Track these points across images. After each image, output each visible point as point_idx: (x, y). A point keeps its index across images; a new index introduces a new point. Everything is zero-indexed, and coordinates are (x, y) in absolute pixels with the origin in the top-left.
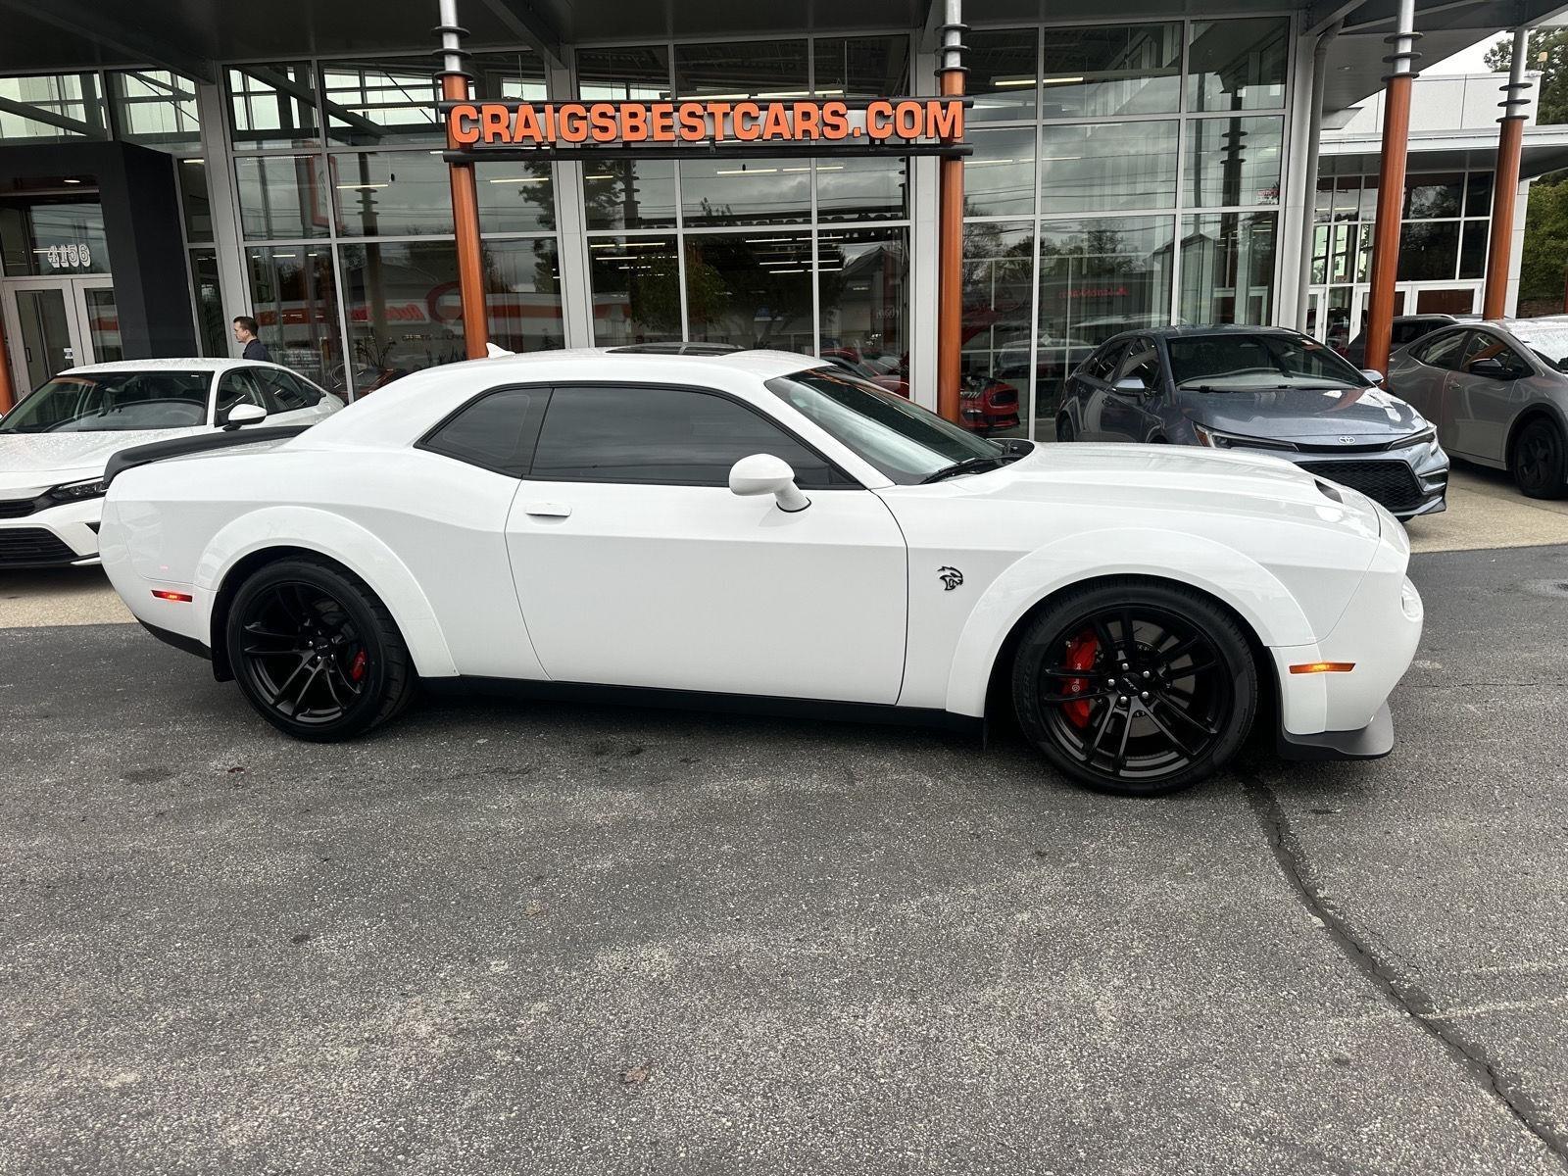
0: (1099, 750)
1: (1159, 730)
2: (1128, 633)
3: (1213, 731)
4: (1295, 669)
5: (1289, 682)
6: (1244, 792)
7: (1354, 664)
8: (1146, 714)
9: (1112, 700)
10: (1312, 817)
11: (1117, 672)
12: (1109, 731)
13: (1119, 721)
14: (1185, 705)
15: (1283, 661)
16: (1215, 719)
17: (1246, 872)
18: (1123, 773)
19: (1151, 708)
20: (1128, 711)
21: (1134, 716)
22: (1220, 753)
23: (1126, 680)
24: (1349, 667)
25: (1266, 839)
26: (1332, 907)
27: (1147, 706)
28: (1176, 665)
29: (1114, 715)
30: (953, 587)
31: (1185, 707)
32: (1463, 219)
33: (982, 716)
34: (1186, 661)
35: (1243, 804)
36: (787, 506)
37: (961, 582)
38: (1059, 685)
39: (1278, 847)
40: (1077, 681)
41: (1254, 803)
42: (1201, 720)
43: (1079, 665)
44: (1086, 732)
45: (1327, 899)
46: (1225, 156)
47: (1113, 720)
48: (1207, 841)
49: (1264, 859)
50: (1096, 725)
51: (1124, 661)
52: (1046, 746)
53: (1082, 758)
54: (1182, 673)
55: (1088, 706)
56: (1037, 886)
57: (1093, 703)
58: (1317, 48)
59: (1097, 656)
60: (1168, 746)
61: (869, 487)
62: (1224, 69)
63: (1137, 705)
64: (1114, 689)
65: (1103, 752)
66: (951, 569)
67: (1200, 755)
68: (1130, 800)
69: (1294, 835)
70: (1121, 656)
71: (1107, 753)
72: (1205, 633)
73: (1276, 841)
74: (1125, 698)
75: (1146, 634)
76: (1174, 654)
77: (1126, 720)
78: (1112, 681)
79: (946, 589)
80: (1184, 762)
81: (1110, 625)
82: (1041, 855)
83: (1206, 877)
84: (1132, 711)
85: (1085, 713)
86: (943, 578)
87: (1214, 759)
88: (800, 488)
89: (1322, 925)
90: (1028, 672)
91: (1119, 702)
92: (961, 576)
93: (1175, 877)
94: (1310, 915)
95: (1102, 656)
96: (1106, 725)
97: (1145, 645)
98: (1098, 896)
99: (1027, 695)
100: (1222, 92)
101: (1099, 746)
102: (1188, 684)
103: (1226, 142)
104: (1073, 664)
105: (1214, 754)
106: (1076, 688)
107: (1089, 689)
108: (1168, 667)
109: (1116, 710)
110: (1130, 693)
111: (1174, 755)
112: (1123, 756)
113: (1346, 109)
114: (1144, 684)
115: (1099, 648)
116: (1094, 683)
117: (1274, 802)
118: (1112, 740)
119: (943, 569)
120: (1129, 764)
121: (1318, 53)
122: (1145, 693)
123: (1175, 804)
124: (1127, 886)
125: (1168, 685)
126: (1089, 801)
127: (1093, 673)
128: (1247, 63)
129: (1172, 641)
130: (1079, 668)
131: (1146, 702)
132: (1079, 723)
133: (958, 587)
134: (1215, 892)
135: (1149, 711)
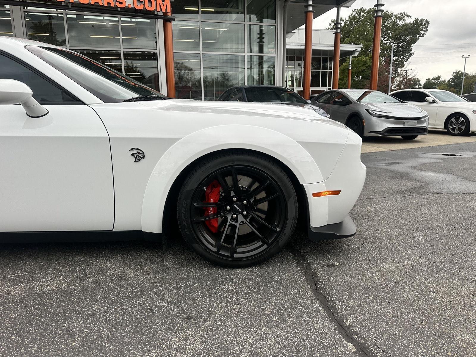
0: (224, 244)
1: (252, 231)
2: (235, 182)
3: (278, 229)
4: (315, 195)
5: (312, 202)
6: (293, 258)
7: (340, 191)
8: (245, 223)
9: (229, 218)
10: (327, 269)
11: (231, 203)
12: (228, 233)
13: (233, 227)
14: (263, 216)
15: (310, 191)
16: (279, 223)
17: (305, 312)
18: (236, 256)
19: (248, 220)
20: (237, 222)
21: (240, 224)
22: (282, 241)
23: (236, 206)
24: (338, 192)
25: (309, 287)
26: (355, 333)
27: (246, 219)
28: (259, 197)
29: (230, 225)
30: (139, 160)
31: (264, 218)
32: (321, 70)
33: (161, 233)
34: (263, 195)
35: (294, 266)
36: (33, 115)
37: (144, 157)
38: (202, 212)
39: (316, 291)
40: (211, 209)
41: (299, 264)
42: (271, 223)
43: (212, 200)
44: (216, 235)
45: (351, 326)
46: (259, 40)
47: (230, 228)
48: (280, 292)
49: (312, 302)
50: (222, 230)
51: (234, 197)
52: (196, 245)
53: (215, 250)
54: (261, 201)
55: (217, 221)
56: (183, 348)
57: (220, 220)
58: (284, 5)
59: (221, 195)
60: (256, 239)
61: (87, 104)
62: (257, 13)
63: (241, 219)
64: (229, 211)
65: (226, 245)
66: (137, 149)
67: (272, 243)
68: (240, 270)
69: (322, 282)
70: (232, 194)
71: (228, 246)
72: (272, 178)
73: (314, 287)
74: (235, 215)
75: (244, 182)
76: (257, 191)
77: (236, 227)
78: (229, 207)
79: (135, 161)
80: (265, 246)
81: (227, 178)
82: (189, 318)
83: (284, 320)
84: (239, 222)
85: (216, 225)
86: (133, 155)
87: (280, 244)
88: (42, 104)
89: (354, 350)
90: (185, 206)
91: (232, 218)
92: (144, 154)
93: (266, 324)
94: (346, 342)
95: (223, 195)
96: (227, 230)
97: (243, 187)
98: (222, 349)
99: (184, 219)
100: (257, 21)
101: (223, 242)
102: (264, 206)
103: (259, 36)
104: (209, 200)
105: (279, 242)
106: (211, 212)
107: (217, 213)
108: (255, 198)
109: (231, 222)
110: (237, 213)
111: (260, 243)
112: (236, 247)
113: (291, 32)
114: (245, 208)
115: (221, 190)
116: (220, 209)
117: (308, 262)
118: (229, 239)
119: (132, 149)
120: (239, 250)
121: (285, 6)
122: (245, 212)
123: (262, 269)
124: (240, 336)
125: (255, 207)
126: (219, 274)
127: (219, 204)
128: (264, 11)
129: (257, 185)
130: (212, 202)
131: (245, 217)
132: (214, 231)
133: (142, 160)
134: (291, 332)
135: (247, 221)
